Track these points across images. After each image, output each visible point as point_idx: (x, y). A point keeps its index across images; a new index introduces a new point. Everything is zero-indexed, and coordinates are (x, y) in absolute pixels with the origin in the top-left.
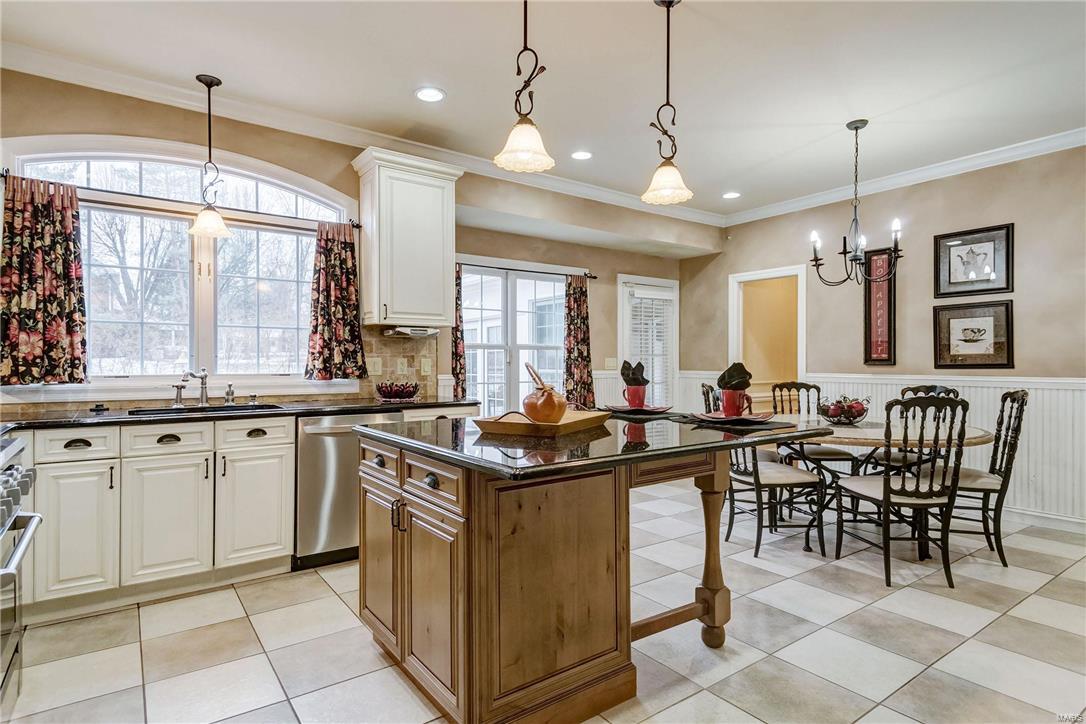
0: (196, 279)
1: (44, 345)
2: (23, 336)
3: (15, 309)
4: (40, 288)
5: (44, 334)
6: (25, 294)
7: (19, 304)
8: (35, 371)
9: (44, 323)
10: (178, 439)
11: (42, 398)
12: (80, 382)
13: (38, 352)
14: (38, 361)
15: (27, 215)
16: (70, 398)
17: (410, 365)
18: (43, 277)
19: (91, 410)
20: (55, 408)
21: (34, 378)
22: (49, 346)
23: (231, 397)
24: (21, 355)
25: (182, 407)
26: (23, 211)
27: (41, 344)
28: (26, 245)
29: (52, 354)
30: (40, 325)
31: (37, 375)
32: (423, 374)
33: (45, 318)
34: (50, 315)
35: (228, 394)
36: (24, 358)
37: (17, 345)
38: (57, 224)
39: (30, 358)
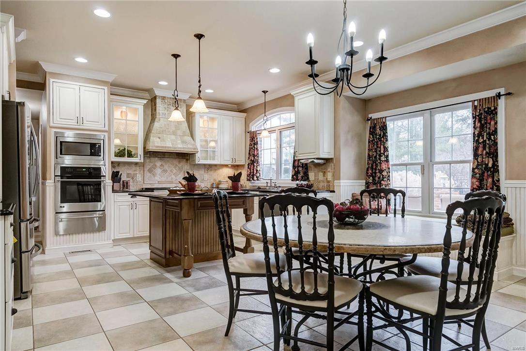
7: (249, 162)
17: (324, 176)
26: (250, 140)
32: (328, 180)
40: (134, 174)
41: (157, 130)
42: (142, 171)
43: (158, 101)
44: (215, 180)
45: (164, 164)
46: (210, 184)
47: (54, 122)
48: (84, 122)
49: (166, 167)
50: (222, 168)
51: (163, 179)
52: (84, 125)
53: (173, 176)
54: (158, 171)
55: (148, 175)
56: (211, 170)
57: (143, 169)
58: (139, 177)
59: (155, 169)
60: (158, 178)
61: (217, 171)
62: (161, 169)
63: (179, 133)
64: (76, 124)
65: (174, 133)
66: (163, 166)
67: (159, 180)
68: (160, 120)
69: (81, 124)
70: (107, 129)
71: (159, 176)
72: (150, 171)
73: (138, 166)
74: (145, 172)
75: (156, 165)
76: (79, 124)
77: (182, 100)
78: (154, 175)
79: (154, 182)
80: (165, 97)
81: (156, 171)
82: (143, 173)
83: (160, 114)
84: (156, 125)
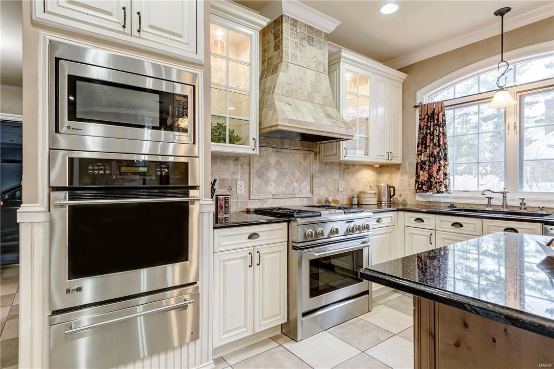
0: (507, 133)
1: (429, 175)
2: (421, 172)
3: (420, 161)
4: (428, 150)
5: (428, 171)
6: (423, 154)
7: (421, 159)
8: (424, 187)
9: (429, 166)
10: (462, 226)
11: (432, 200)
12: (442, 193)
13: (426, 179)
14: (425, 183)
15: (426, 120)
16: (442, 200)
18: (429, 146)
19: (448, 207)
20: (436, 204)
21: (423, 190)
22: (430, 176)
23: (523, 207)
24: (420, 180)
25: (491, 209)
26: (424, 119)
27: (427, 175)
28: (424, 133)
29: (431, 180)
30: (427, 167)
31: (424, 189)
33: (429, 163)
34: (431, 162)
35: (521, 204)
36: (421, 182)
37: (419, 176)
38: (435, 121)
39: (423, 182)
40: (232, 180)
41: (283, 87)
42: (247, 175)
43: (286, 27)
44: (352, 191)
45: (282, 160)
46: (346, 197)
47: (48, 8)
48: (143, 28)
49: (285, 166)
50: (361, 170)
51: (282, 189)
52: (142, 34)
53: (296, 185)
54: (273, 174)
55: (256, 181)
56: (348, 173)
57: (247, 170)
58: (241, 188)
59: (267, 170)
60: (272, 188)
61: (355, 175)
62: (277, 170)
63: (318, 98)
64: (122, 29)
65: (310, 98)
66: (281, 165)
67: (274, 192)
68: (287, 67)
69: (135, 33)
70: (200, 57)
71: (274, 185)
72: (260, 174)
73: (239, 163)
74: (252, 175)
75: (269, 163)
76: (127, 30)
77: (323, 34)
78: (267, 183)
79: (266, 197)
80: (296, 21)
81: (269, 175)
82: (247, 179)
83: (288, 55)
84: (282, 77)
